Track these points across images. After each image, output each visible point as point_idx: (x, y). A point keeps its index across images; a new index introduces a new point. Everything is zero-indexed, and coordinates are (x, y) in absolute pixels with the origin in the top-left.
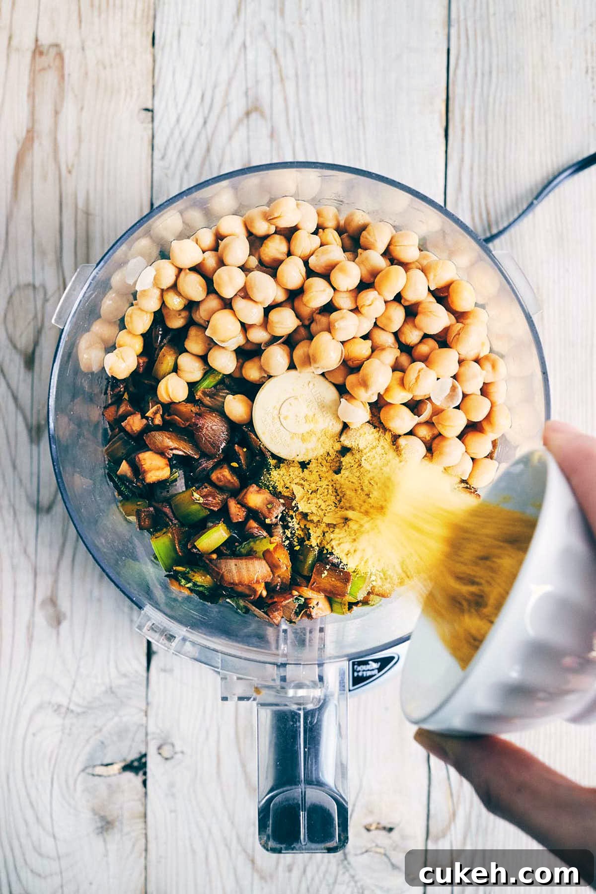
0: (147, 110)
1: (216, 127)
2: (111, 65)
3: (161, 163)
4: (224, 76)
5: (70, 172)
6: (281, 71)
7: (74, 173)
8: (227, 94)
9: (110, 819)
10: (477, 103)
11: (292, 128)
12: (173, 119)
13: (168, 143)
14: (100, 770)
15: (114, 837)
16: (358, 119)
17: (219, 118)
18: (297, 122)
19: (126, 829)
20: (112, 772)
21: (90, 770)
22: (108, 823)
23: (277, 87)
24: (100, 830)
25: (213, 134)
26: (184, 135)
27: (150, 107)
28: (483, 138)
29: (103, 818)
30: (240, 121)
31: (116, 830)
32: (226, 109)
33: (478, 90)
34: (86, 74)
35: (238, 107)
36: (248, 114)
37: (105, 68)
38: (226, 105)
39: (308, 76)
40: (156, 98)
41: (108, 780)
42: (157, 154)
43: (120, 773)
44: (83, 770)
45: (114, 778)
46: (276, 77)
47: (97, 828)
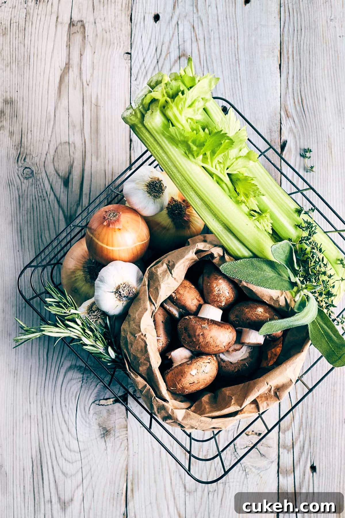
0: (128, 53)
1: (163, 64)
2: (110, 31)
3: (135, 82)
4: (167, 39)
5: (88, 85)
6: (196, 36)
7: (90, 85)
8: (169, 48)
9: (108, 429)
10: (295, 46)
11: (202, 65)
12: (141, 60)
13: (139, 72)
14: (102, 402)
15: (110, 439)
16: (236, 60)
17: (165, 59)
18: (205, 61)
19: (117, 434)
20: (109, 403)
21: (97, 402)
22: (107, 431)
23: (195, 44)
24: (103, 435)
25: (162, 68)
26: (147, 68)
27: (129, 52)
28: (299, 62)
29: (104, 429)
30: (176, 61)
31: (111, 435)
32: (168, 55)
33: (295, 39)
34: (97, 35)
35: (174, 54)
36: (180, 58)
37: (106, 32)
38: (168, 53)
39: (210, 39)
40: (132, 49)
41: (107, 407)
42: (133, 78)
43: (113, 404)
44: (94, 402)
45: (110, 406)
46: (194, 39)
47: (101, 435)
